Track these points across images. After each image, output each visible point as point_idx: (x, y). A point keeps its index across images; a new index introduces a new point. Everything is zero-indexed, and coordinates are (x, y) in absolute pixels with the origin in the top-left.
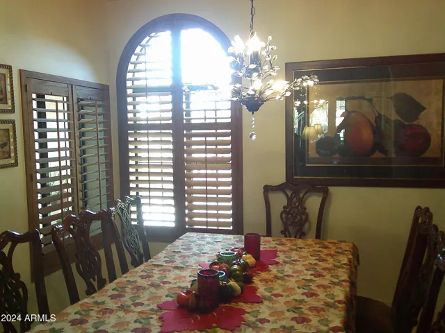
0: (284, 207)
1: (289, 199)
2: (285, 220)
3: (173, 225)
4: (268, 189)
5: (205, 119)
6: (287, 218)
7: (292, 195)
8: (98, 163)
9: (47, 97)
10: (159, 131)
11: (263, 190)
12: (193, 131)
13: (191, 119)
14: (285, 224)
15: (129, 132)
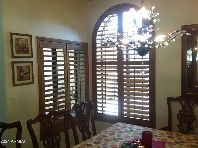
0: (180, 111)
1: (183, 107)
2: (180, 118)
3: (117, 115)
4: (170, 100)
5: (134, 59)
6: (181, 117)
7: (185, 104)
8: (80, 81)
9: (57, 50)
10: (113, 65)
11: (167, 100)
12: (130, 66)
13: (129, 59)
14: (180, 121)
15: (97, 66)
